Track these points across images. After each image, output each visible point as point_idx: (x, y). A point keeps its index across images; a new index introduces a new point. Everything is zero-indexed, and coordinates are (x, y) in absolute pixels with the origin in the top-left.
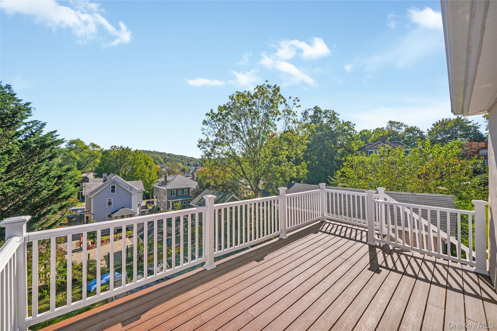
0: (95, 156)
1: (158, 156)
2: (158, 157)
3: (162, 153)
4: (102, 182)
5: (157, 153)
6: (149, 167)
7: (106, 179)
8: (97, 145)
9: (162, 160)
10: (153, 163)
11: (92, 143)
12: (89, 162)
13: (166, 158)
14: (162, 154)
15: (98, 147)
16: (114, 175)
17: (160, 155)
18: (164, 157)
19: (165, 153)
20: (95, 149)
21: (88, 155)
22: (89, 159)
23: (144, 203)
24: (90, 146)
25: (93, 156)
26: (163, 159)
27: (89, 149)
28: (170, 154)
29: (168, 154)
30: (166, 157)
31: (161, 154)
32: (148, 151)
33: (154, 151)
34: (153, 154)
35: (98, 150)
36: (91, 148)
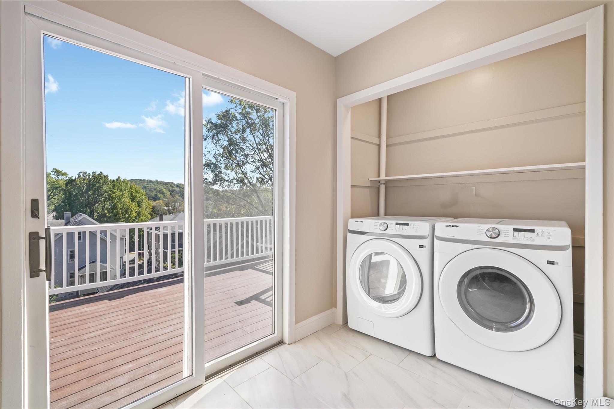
0: (60, 188)
1: (162, 188)
2: (162, 190)
3: (168, 182)
4: (64, 225)
5: (161, 183)
6: (139, 203)
7: (70, 221)
8: (63, 172)
9: (169, 193)
10: (144, 197)
11: (56, 169)
12: (51, 197)
13: (173, 191)
14: (168, 185)
15: (65, 174)
16: (81, 215)
17: (165, 186)
18: (171, 189)
19: (172, 183)
20: (61, 177)
21: (49, 187)
22: (52, 192)
23: (128, 257)
24: (52, 173)
25: (57, 189)
26: (170, 191)
27: (51, 177)
28: (180, 184)
29: (177, 184)
30: (173, 189)
31: (166, 184)
32: (147, 180)
33: (157, 180)
34: (155, 184)
35: (65, 179)
36: (53, 176)
